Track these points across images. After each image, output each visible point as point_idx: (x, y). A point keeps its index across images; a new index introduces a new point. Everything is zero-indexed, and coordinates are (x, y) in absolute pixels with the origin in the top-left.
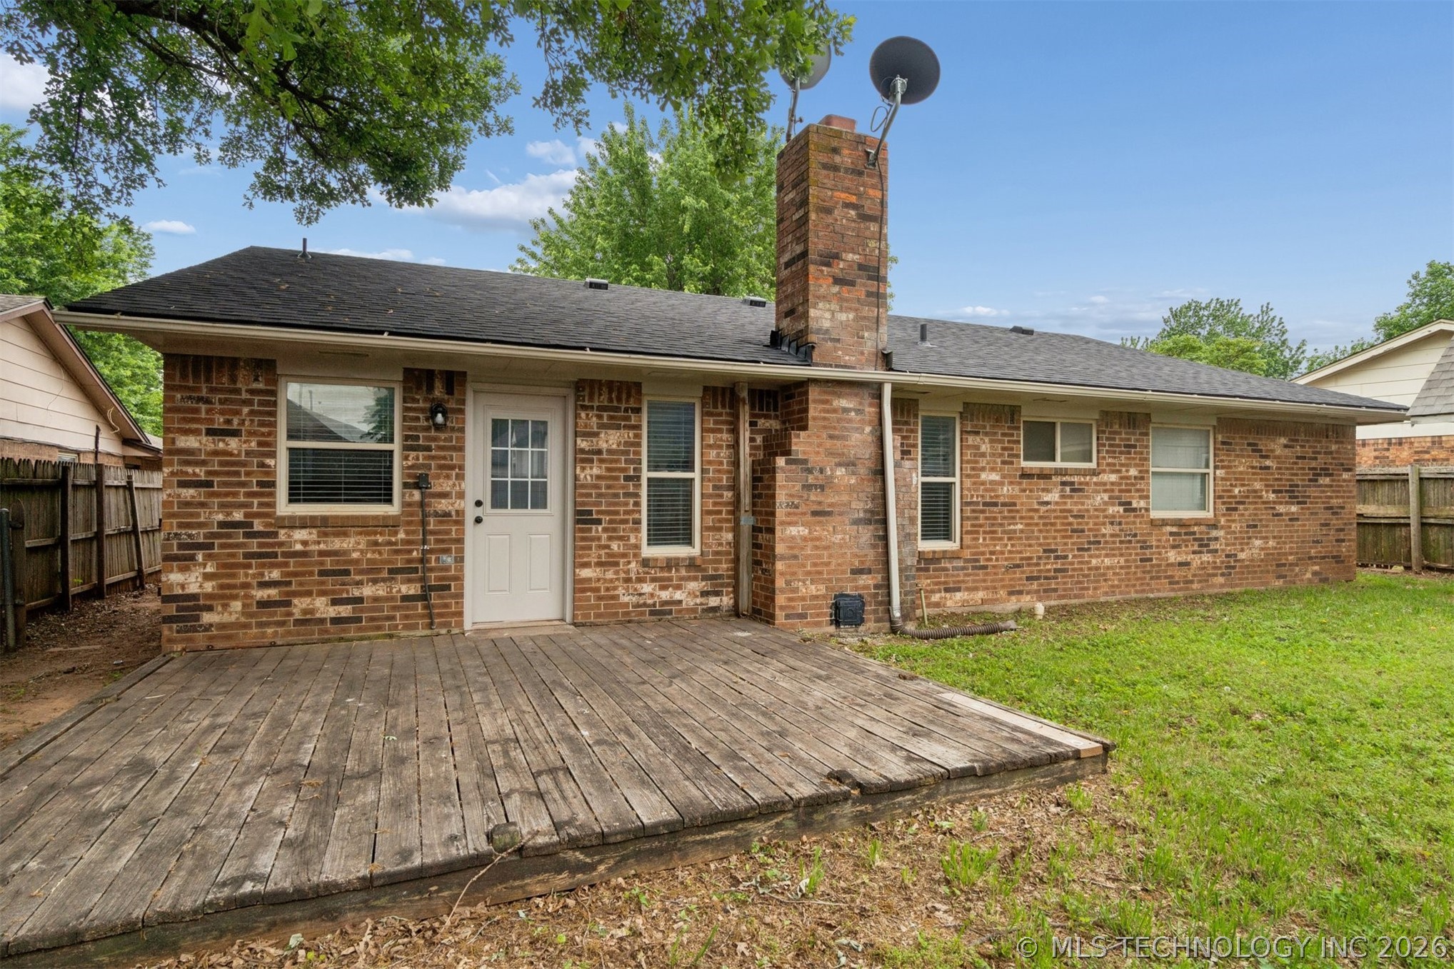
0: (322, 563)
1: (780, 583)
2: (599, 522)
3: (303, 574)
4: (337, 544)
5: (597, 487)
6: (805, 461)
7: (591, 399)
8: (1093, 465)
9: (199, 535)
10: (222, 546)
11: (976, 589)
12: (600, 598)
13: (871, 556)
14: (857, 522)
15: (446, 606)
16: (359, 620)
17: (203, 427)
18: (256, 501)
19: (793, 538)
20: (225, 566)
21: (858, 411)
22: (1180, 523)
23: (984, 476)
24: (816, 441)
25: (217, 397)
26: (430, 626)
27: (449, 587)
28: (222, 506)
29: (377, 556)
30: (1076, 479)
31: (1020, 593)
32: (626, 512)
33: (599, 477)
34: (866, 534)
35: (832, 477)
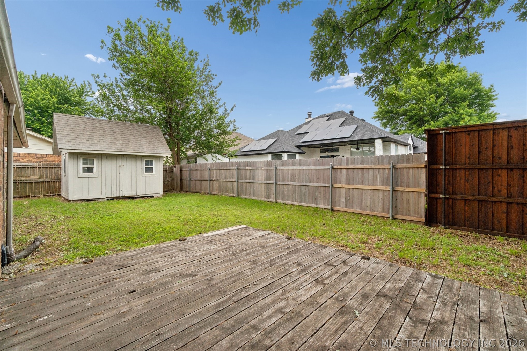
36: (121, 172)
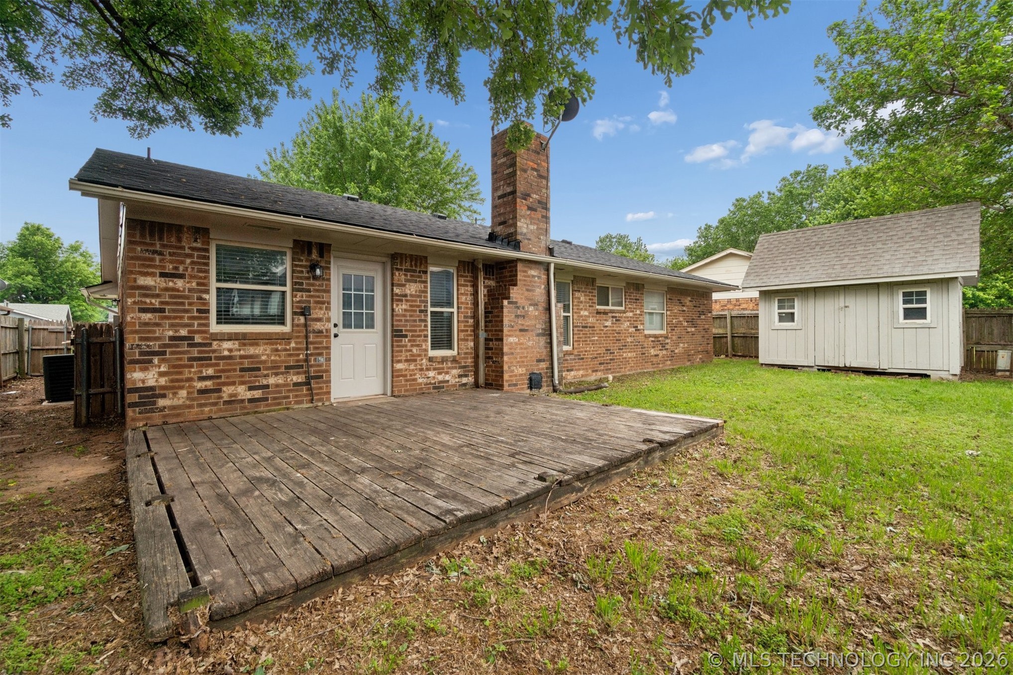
0: (242, 363)
1: (506, 367)
2: (406, 336)
3: (229, 371)
4: (252, 351)
5: (404, 316)
6: (516, 303)
7: (401, 265)
8: (623, 308)
9: (155, 346)
10: (172, 353)
11: (579, 370)
12: (407, 381)
13: (544, 352)
14: (538, 335)
15: (321, 388)
16: (266, 399)
17: (158, 271)
18: (196, 323)
19: (511, 343)
20: (174, 367)
21: (539, 277)
22: (655, 336)
23: (582, 313)
24: (521, 292)
25: (167, 251)
26: (312, 401)
27: (322, 377)
28: (172, 325)
29: (277, 358)
30: (617, 315)
31: (597, 371)
32: (420, 331)
33: (405, 310)
34: (543, 341)
35: (528, 311)
36: (842, 320)
